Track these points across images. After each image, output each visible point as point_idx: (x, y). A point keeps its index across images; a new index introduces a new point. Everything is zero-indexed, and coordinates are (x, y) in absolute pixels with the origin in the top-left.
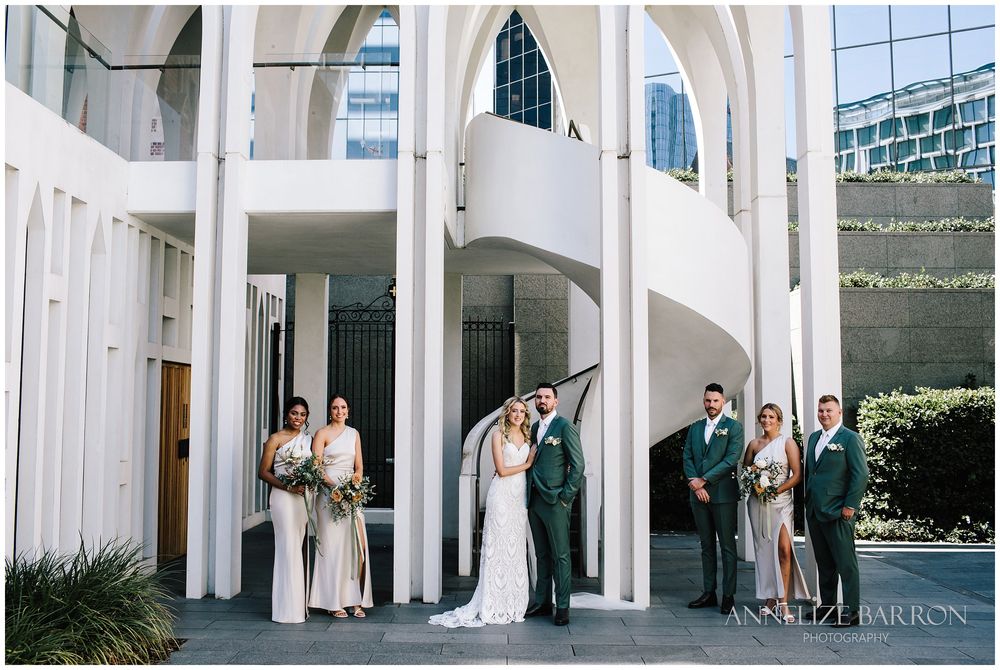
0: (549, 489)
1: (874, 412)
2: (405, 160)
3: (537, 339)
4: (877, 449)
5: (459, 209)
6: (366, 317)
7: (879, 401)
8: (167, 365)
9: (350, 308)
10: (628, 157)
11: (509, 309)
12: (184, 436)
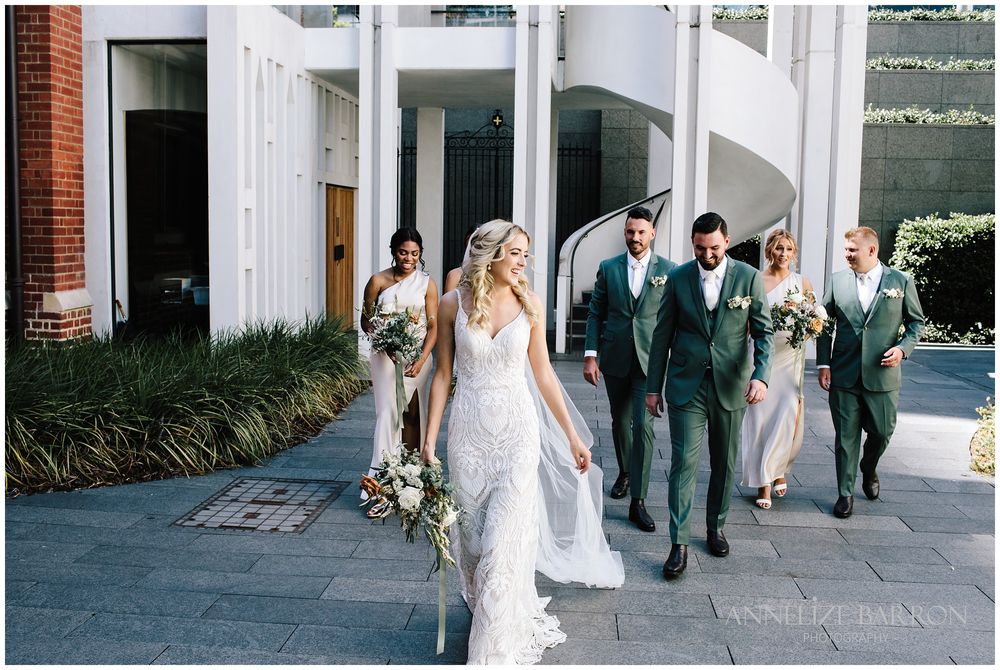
1: (909, 234)
2: (522, 29)
3: (621, 163)
4: (909, 265)
5: (559, 59)
6: (473, 143)
7: (915, 224)
8: (331, 188)
9: (460, 136)
10: (698, 26)
11: (596, 136)
12: (338, 243)
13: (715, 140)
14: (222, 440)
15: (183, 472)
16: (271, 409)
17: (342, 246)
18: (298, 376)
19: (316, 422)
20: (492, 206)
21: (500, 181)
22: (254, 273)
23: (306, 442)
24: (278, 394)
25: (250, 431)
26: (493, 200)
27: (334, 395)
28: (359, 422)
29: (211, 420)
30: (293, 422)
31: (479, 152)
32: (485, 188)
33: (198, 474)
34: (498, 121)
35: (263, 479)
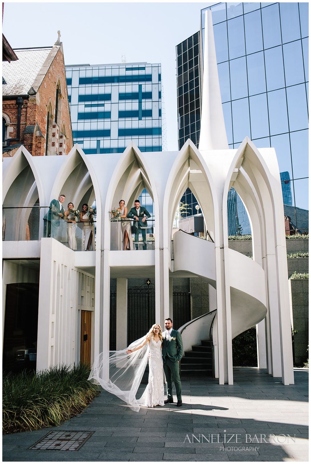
0: (172, 357)
2: (157, 251)
3: (198, 298)
5: (172, 260)
6: (139, 291)
8: (83, 312)
9: (133, 288)
10: (223, 248)
11: (188, 287)
12: (85, 334)
13: (232, 290)
14: (44, 415)
15: (29, 429)
16: (62, 402)
17: (87, 335)
18: (72, 389)
19: (80, 408)
20: (147, 316)
21: (150, 306)
22: (54, 347)
23: (76, 416)
24: (65, 396)
25: (55, 412)
26: (147, 314)
27: (86, 397)
28: (96, 408)
29: (40, 407)
30: (71, 408)
31: (141, 295)
32: (144, 309)
33: (35, 430)
34: (148, 282)
35: (60, 431)
